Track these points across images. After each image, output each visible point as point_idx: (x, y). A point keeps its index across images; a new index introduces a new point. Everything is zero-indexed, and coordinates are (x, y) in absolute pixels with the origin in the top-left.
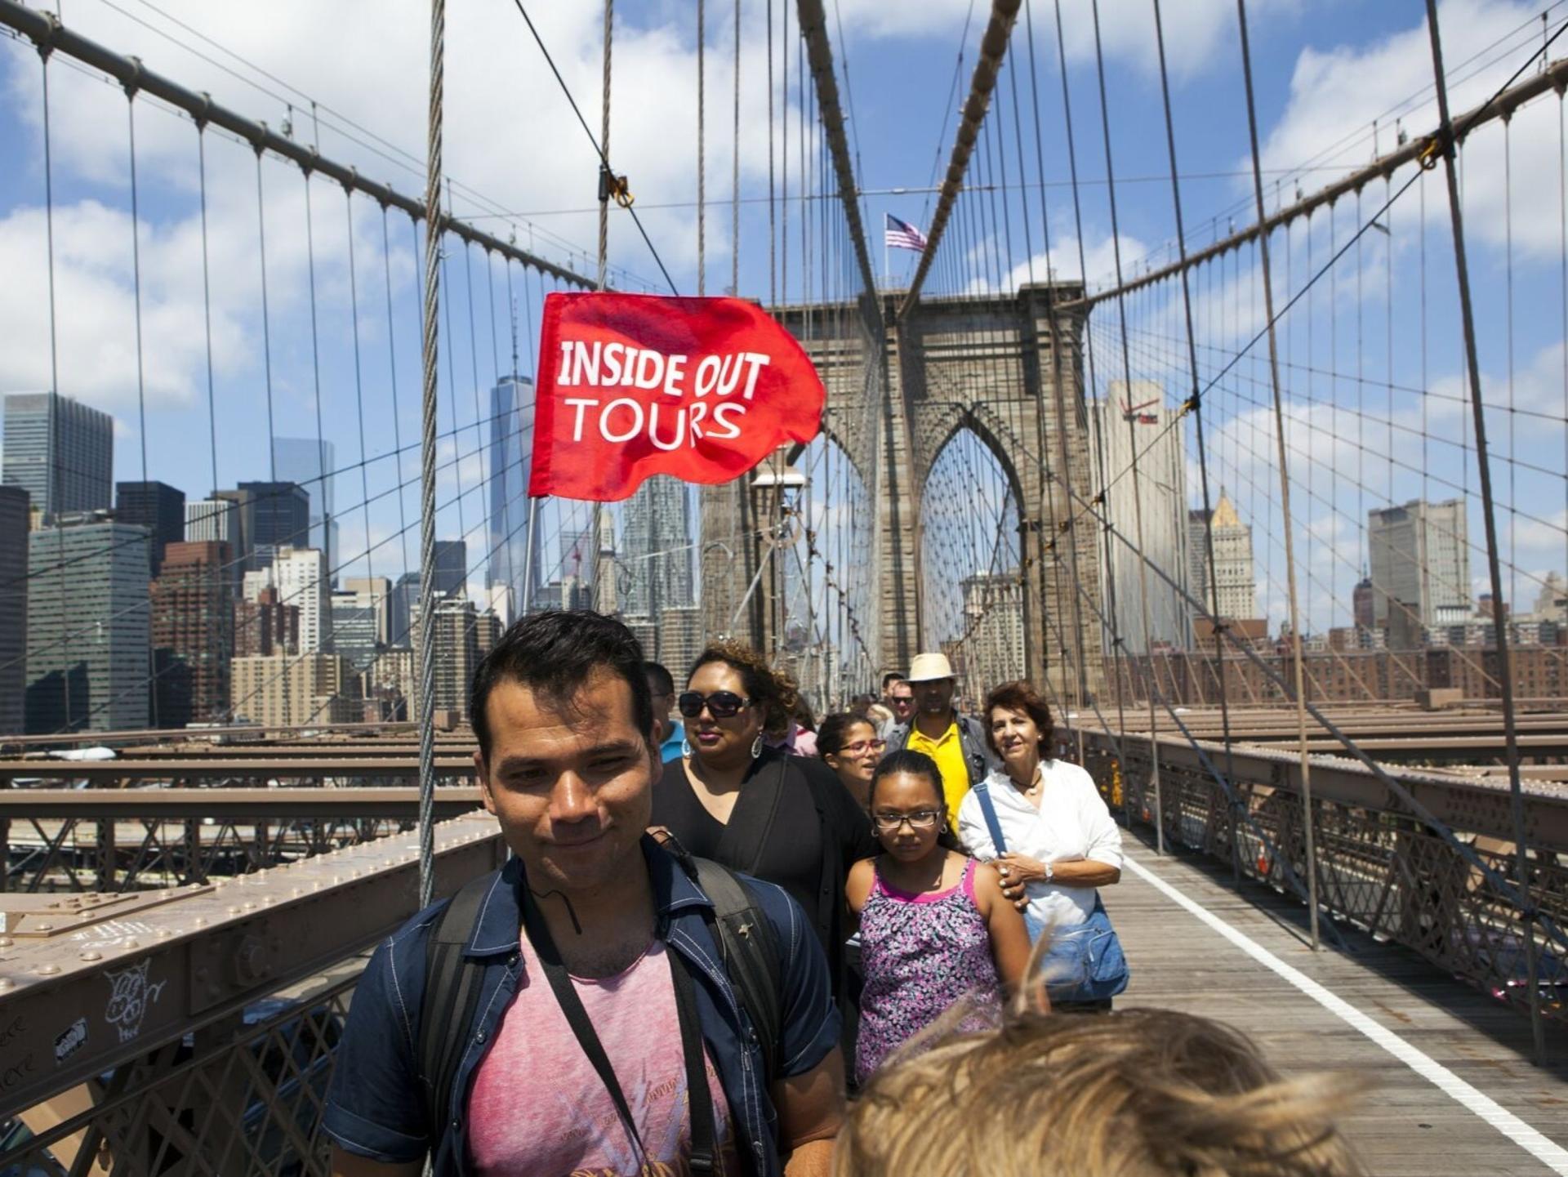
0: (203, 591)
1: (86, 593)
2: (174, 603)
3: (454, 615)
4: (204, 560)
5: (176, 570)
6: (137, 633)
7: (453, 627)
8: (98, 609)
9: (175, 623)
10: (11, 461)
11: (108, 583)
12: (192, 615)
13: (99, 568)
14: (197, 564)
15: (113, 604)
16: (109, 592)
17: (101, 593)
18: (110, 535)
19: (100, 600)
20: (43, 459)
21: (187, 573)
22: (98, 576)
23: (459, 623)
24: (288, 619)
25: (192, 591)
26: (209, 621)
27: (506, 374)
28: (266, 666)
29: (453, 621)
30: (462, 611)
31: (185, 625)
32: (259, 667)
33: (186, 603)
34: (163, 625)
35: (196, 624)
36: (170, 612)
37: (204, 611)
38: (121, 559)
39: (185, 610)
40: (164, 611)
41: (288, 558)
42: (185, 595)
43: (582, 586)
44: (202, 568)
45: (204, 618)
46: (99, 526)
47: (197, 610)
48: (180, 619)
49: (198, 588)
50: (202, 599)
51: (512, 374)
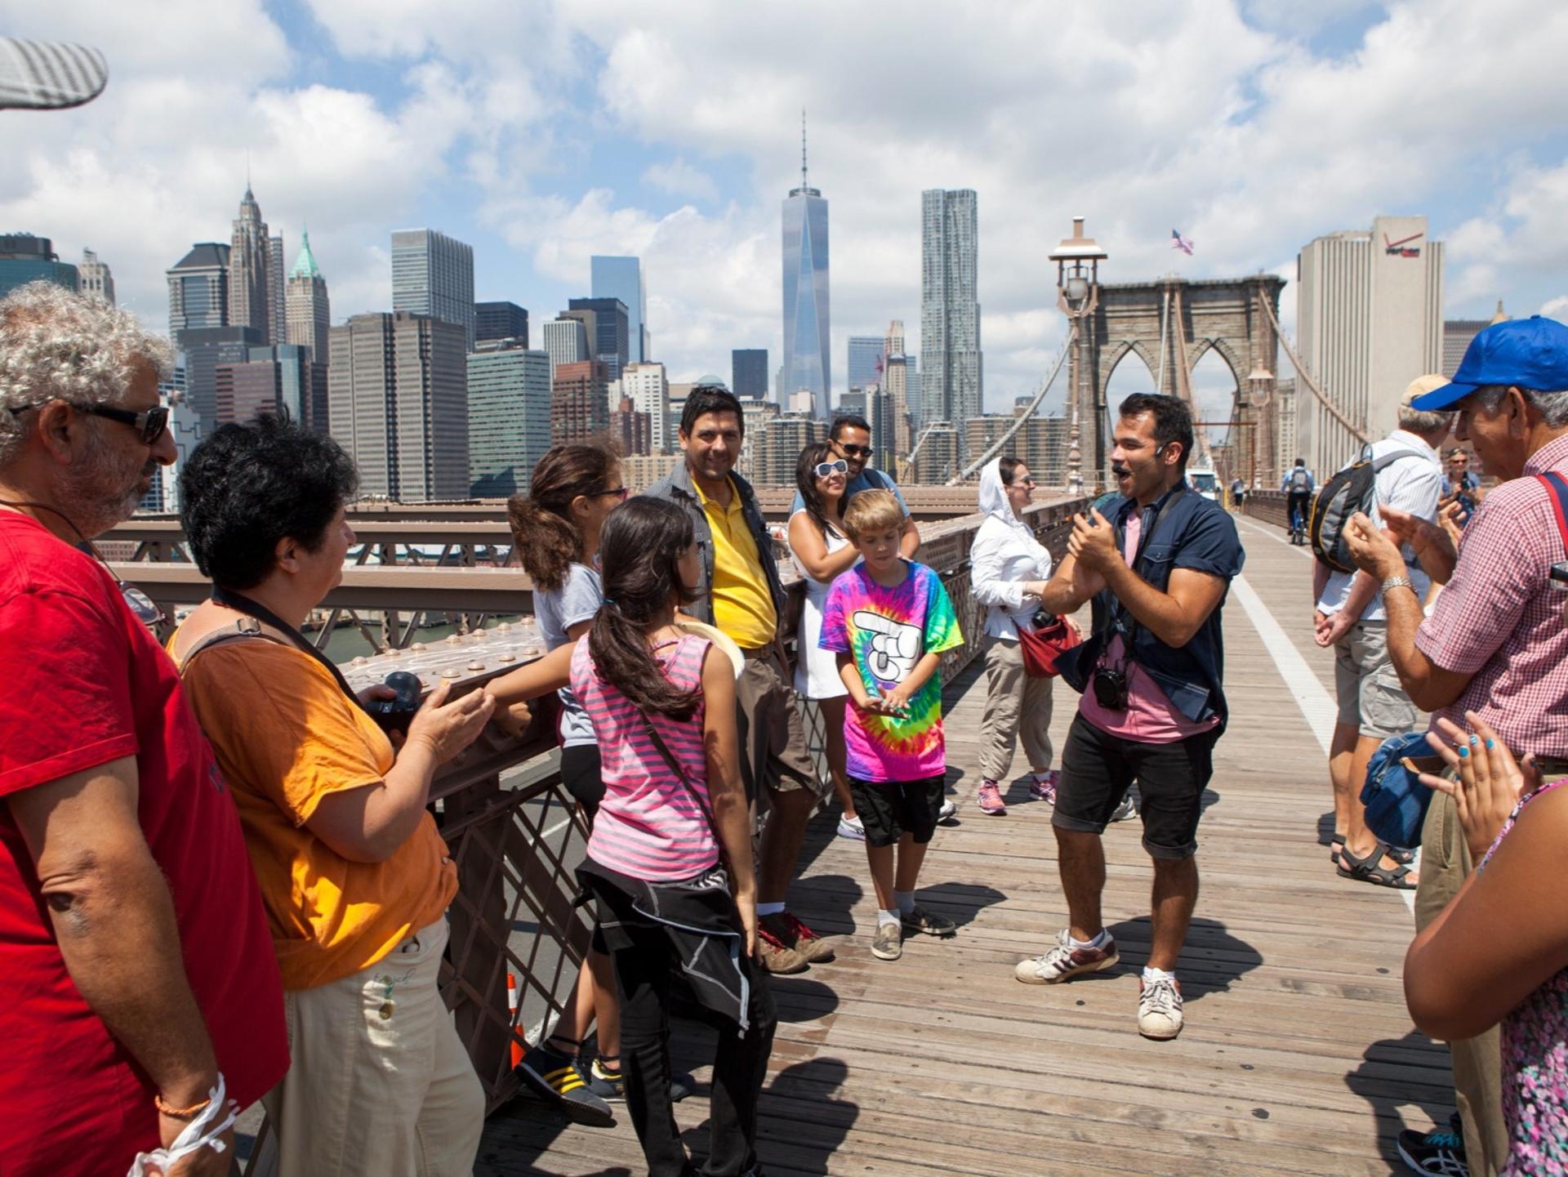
0: (587, 403)
1: (505, 406)
2: (565, 413)
3: (798, 423)
4: (588, 377)
5: (565, 386)
6: (543, 437)
7: (796, 433)
8: (514, 418)
9: (566, 429)
10: (400, 289)
11: (522, 398)
12: (579, 422)
13: (515, 386)
14: (582, 381)
15: (527, 414)
16: (523, 405)
17: (517, 405)
18: (521, 359)
19: (516, 411)
20: (425, 288)
21: (574, 388)
22: (513, 392)
23: (802, 430)
24: (643, 424)
25: (579, 403)
26: (593, 427)
27: (796, 187)
28: (645, 464)
29: (796, 428)
30: (804, 420)
31: (574, 431)
32: (639, 464)
33: (574, 412)
34: (556, 431)
35: (583, 430)
36: (562, 420)
37: (588, 419)
38: (532, 379)
39: (574, 418)
40: (557, 419)
41: (635, 371)
42: (574, 406)
43: (884, 394)
44: (586, 384)
45: (589, 426)
46: (512, 352)
47: (583, 418)
48: (570, 426)
49: (583, 399)
50: (587, 409)
51: (801, 186)
